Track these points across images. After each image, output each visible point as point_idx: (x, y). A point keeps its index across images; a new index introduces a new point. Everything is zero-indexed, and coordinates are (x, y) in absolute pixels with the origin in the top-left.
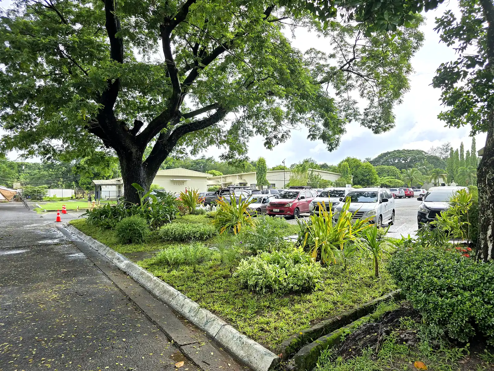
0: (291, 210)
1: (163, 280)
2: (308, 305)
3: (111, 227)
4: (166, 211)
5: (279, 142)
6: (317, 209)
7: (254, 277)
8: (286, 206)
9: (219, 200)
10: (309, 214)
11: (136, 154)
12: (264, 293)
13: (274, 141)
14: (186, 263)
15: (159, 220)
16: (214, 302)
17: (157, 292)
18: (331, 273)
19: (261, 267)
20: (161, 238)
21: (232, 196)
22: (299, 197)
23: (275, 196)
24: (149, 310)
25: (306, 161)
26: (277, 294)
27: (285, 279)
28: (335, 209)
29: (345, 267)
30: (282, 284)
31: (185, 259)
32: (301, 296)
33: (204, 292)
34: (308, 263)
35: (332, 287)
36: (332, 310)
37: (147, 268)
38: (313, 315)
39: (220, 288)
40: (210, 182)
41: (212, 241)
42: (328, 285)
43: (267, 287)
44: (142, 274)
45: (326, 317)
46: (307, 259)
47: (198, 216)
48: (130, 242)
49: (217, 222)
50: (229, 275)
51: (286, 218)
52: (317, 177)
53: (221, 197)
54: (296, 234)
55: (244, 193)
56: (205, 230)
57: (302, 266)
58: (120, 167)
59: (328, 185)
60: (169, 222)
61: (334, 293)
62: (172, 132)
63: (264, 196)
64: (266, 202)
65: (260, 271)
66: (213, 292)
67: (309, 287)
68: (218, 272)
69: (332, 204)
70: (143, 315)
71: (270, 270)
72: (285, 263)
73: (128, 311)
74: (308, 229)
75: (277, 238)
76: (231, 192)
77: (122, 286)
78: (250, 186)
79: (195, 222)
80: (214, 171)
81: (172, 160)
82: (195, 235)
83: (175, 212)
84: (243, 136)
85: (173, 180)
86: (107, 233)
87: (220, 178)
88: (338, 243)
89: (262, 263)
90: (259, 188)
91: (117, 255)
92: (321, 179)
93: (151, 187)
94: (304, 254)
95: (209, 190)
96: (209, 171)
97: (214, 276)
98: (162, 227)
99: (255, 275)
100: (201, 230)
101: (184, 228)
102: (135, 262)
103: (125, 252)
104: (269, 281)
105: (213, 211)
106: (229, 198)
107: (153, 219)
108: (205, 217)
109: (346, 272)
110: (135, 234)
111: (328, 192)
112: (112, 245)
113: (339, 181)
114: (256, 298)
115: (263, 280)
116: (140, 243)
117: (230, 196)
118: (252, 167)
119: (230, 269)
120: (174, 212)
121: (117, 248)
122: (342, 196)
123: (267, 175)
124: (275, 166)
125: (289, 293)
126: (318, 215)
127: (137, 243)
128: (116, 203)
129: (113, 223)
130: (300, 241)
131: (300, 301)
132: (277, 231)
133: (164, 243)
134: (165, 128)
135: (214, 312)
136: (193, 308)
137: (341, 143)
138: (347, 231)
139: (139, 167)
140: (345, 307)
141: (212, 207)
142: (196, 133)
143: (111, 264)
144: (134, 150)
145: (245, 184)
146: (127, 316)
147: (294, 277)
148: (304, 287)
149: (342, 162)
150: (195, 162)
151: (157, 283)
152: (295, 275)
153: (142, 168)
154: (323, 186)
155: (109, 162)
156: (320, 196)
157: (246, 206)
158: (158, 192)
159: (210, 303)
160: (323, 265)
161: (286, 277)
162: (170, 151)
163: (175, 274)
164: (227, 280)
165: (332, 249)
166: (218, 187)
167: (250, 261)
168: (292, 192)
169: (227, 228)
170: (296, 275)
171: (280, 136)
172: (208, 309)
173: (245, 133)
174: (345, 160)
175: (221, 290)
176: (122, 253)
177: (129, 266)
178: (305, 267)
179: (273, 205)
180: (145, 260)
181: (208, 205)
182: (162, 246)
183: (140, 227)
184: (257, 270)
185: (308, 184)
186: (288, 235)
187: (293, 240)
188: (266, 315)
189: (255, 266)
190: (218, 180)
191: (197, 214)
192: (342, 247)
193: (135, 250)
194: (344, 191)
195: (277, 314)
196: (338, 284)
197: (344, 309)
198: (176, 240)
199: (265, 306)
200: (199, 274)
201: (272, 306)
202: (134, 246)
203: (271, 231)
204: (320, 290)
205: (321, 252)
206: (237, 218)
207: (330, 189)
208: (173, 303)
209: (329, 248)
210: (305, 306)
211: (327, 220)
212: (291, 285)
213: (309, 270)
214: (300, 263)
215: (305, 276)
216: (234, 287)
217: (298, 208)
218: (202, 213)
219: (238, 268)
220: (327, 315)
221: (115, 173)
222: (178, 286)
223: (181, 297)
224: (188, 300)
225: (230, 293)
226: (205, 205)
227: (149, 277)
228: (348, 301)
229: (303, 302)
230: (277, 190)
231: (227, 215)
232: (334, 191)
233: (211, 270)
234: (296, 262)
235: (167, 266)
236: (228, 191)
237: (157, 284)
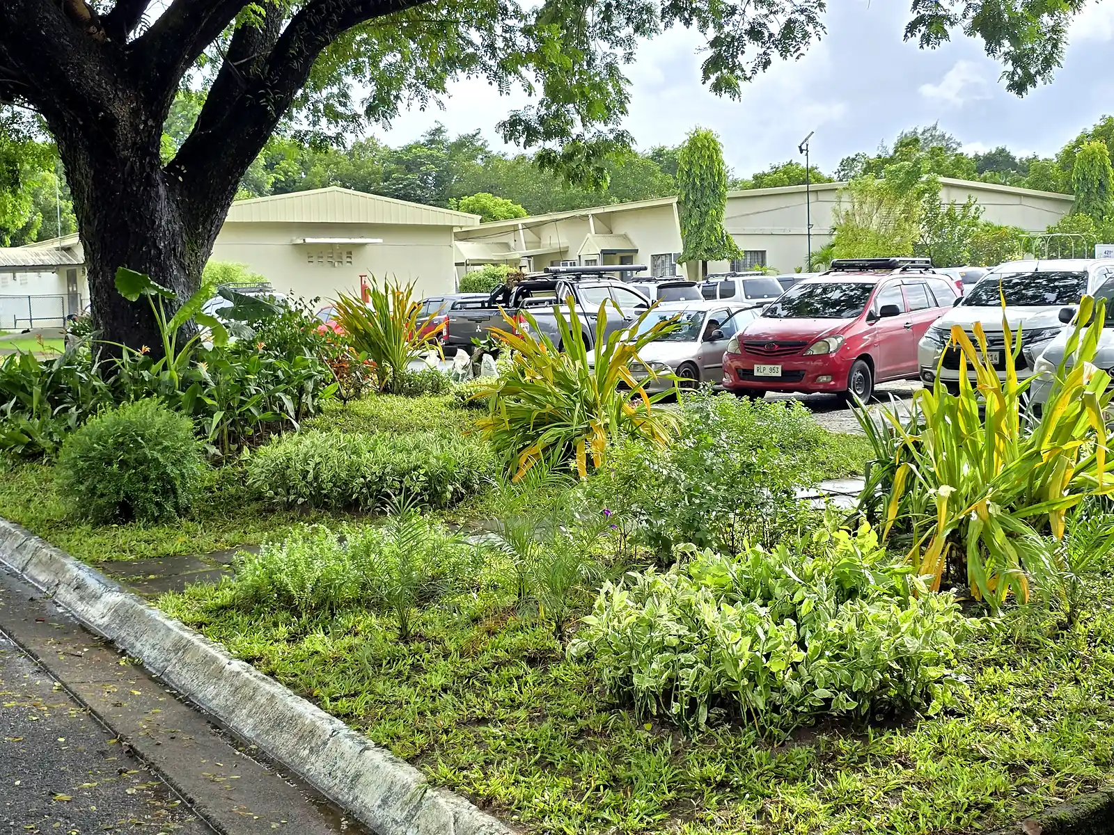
0: (836, 367)
1: (272, 674)
2: (894, 777)
3: (42, 453)
4: (277, 381)
5: (775, 55)
6: (951, 361)
7: (658, 657)
8: (814, 351)
9: (511, 330)
10: (917, 386)
11: (135, 128)
12: (703, 727)
13: (752, 51)
14: (368, 600)
15: (245, 418)
16: (488, 763)
17: (245, 724)
18: (1006, 642)
19: (687, 614)
20: (259, 497)
21: (564, 309)
22: (872, 308)
23: (760, 306)
24: (212, 796)
25: (908, 143)
26: (762, 728)
27: (795, 666)
28: (1040, 359)
29: (1072, 617)
30: (783, 691)
31: (364, 586)
32: (865, 739)
33: (443, 720)
34: (902, 596)
35: (1006, 699)
36: (1004, 795)
37: (200, 625)
38: (915, 818)
39: (514, 705)
40: (468, 250)
41: (480, 506)
42: (991, 692)
43: (714, 700)
44: (181, 647)
45: (977, 825)
46: (897, 582)
47: (418, 401)
48: (125, 512)
49: (502, 427)
50: (552, 650)
51: (807, 403)
52: (958, 212)
53: (514, 315)
54: (854, 473)
55: (621, 296)
56: (448, 460)
57: (872, 611)
58: (69, 190)
59: (1011, 251)
60: (289, 426)
61: (1016, 726)
62: (286, 23)
63: (715, 307)
64: (720, 336)
65: (684, 631)
66: (482, 721)
67: (905, 702)
68: (508, 640)
69: (1020, 337)
70: (191, 818)
71: (728, 627)
72: (797, 599)
73: (125, 801)
74: (906, 447)
75: (766, 492)
76: (563, 293)
77: (101, 698)
78: (648, 263)
79: (408, 428)
80: (486, 199)
81: (296, 153)
82: (407, 482)
83: (316, 384)
84: (606, 35)
85: (305, 244)
86: (29, 475)
87: (515, 229)
88: (1041, 509)
89: (695, 597)
90: (692, 270)
91: (74, 569)
92: (981, 221)
93: (206, 274)
94: (883, 562)
95: (466, 287)
96: (466, 200)
97: (486, 656)
98: (262, 449)
99: (664, 649)
100: (433, 461)
101: (356, 452)
102: (149, 599)
103: (103, 558)
104: (722, 674)
105: (483, 379)
106: (552, 321)
107: (218, 416)
108: (451, 406)
109: (1075, 637)
110: (146, 479)
111: (1007, 284)
112: (49, 529)
113: (1062, 229)
114: (668, 745)
115: (701, 671)
116: (169, 520)
117: (556, 313)
118: (658, 178)
119: (559, 628)
120: (310, 385)
121: (74, 543)
122: (1071, 300)
123: (729, 210)
124: (767, 170)
125: (812, 728)
126: (953, 387)
127: (156, 520)
128: (58, 349)
129: (50, 434)
130: (869, 502)
131: (862, 759)
132: (765, 460)
133: (273, 518)
134: (254, 6)
135: (486, 804)
136: (396, 789)
137: (1067, 50)
138: (1086, 457)
139: (150, 183)
140: (1062, 784)
141: (480, 360)
142: (395, 22)
143: (49, 607)
144: (121, 110)
145: (627, 256)
146: (123, 821)
147: (837, 657)
148: (882, 701)
149: (1079, 142)
150: (399, 161)
151: (246, 683)
152: (841, 649)
153: (162, 191)
154: (990, 253)
155: (14, 163)
156: (969, 302)
157: (626, 354)
158: (238, 298)
159: (469, 767)
160: (970, 605)
161: (799, 656)
162: (284, 106)
163: (320, 648)
164: (546, 671)
165: (1011, 535)
166: (504, 270)
167: (642, 592)
168: (838, 287)
169: (545, 450)
170: (843, 647)
171: (775, 26)
172: (461, 794)
173: (619, 19)
174: (1090, 130)
175: (517, 714)
176: (95, 563)
177: (123, 616)
178: (884, 616)
179: (755, 348)
180: (190, 589)
181: (461, 353)
182: (265, 529)
183: (165, 449)
184: (671, 629)
185: (919, 249)
186: (815, 479)
187: (839, 502)
188: (712, 815)
189: (663, 610)
190: (504, 239)
191: (414, 392)
192: (1059, 527)
193: (148, 550)
194: (1083, 277)
195: (760, 813)
196: (1035, 687)
197: (1059, 794)
198: (326, 507)
199: (706, 781)
200: (422, 645)
201: (736, 779)
202: (144, 534)
203: (736, 459)
204: (952, 713)
205: (963, 550)
206: (590, 407)
207: (1020, 266)
208: (316, 768)
209: (999, 537)
210: (882, 782)
211: (992, 405)
212: (822, 693)
213: (904, 627)
214: (864, 597)
215: (885, 655)
216: (573, 703)
217: (866, 358)
218: (437, 387)
219: (590, 619)
220: (979, 818)
221: (49, 214)
222: (336, 699)
223: (346, 740)
224: (376, 757)
225: (557, 727)
226: (450, 353)
227: (209, 661)
228: (1076, 759)
229: (876, 765)
230: (773, 279)
231: (545, 393)
232: (1036, 275)
233: (473, 633)
234: (847, 591)
235: (285, 614)
236: (550, 287)
237: (247, 691)
